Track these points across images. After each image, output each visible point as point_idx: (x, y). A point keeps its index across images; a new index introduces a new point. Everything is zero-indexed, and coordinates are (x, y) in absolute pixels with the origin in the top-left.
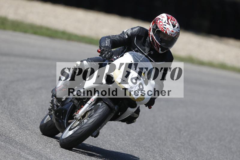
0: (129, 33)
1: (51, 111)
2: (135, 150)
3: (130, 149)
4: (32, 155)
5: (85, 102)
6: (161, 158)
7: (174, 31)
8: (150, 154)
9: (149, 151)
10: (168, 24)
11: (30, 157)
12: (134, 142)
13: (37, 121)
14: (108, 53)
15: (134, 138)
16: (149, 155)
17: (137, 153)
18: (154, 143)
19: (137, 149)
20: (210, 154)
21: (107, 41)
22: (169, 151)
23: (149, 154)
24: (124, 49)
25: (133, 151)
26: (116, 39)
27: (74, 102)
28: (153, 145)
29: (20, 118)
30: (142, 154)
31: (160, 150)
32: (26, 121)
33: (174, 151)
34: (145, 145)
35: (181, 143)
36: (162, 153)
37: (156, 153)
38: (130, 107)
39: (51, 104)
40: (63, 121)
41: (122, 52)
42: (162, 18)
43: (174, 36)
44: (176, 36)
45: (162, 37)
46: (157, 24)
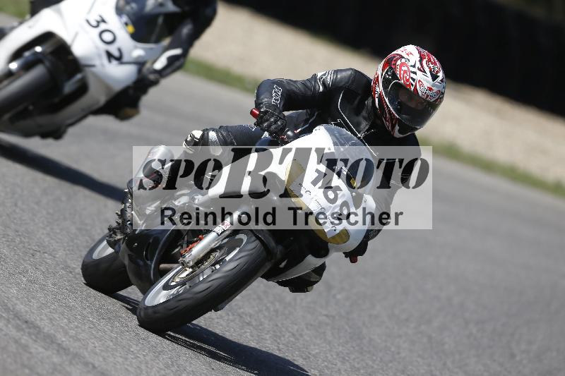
0: (329, 81)
1: (115, 233)
2: (218, 318)
6: (276, 344)
7: (433, 88)
8: (251, 332)
9: (249, 324)
10: (421, 71)
14: (276, 122)
17: (221, 325)
18: (264, 308)
20: (393, 349)
21: (275, 92)
22: (297, 331)
23: (248, 330)
24: (311, 115)
25: (213, 319)
30: (232, 330)
31: (277, 325)
33: (308, 332)
35: (327, 316)
36: (279, 334)
37: (266, 332)
38: (313, 255)
39: (120, 218)
40: (148, 264)
41: (306, 121)
42: (408, 54)
43: (433, 100)
44: (437, 99)
45: (403, 100)
46: (395, 68)
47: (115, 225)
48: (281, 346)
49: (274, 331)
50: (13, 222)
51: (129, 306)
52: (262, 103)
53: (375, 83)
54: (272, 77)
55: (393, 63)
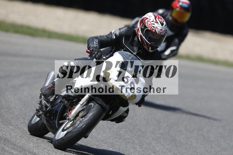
3: (111, 141)
4: (16, 149)
5: (75, 102)
7: (163, 29)
10: (156, 23)
11: (14, 152)
12: (115, 135)
13: (20, 116)
14: (97, 54)
15: (115, 130)
16: (129, 147)
19: (117, 141)
20: (189, 143)
21: (95, 41)
22: (149, 142)
23: (129, 145)
24: (112, 49)
26: (104, 40)
27: (64, 103)
28: (133, 136)
29: (3, 114)
30: (122, 146)
32: (9, 117)
33: (154, 142)
34: (125, 137)
37: (136, 145)
38: (122, 106)
39: (40, 105)
40: (54, 122)
41: (111, 51)
42: (149, 17)
43: (163, 34)
44: (165, 33)
45: (150, 36)
46: (145, 23)
47: (38, 108)
48: (144, 149)
49: (140, 144)
50: (26, 116)
51: (49, 141)
52: (90, 47)
53: (137, 31)
54: (93, 36)
55: (144, 21)
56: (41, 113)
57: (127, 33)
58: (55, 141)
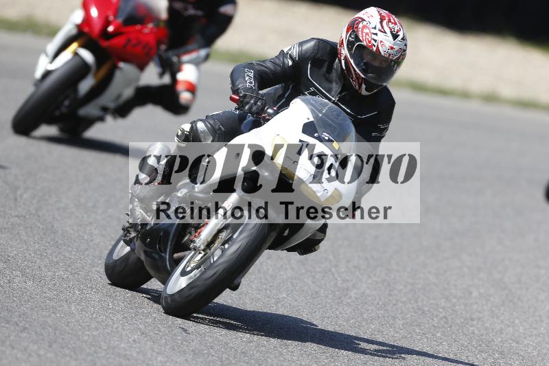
0: (295, 54)
1: (129, 232)
7: (395, 47)
10: (381, 31)
14: (255, 103)
21: (248, 75)
24: (286, 89)
40: (162, 256)
43: (395, 58)
44: (400, 57)
45: (368, 60)
46: (357, 31)
47: (127, 225)
52: (239, 89)
55: (355, 26)
56: (133, 234)
57: (317, 53)
58: (166, 298)
